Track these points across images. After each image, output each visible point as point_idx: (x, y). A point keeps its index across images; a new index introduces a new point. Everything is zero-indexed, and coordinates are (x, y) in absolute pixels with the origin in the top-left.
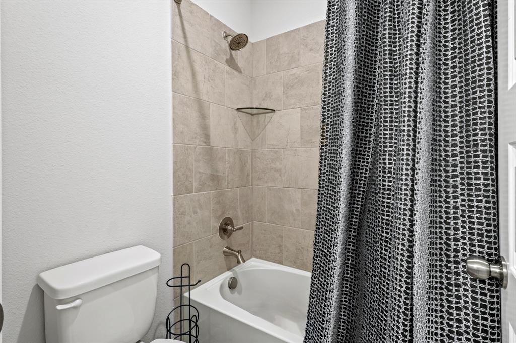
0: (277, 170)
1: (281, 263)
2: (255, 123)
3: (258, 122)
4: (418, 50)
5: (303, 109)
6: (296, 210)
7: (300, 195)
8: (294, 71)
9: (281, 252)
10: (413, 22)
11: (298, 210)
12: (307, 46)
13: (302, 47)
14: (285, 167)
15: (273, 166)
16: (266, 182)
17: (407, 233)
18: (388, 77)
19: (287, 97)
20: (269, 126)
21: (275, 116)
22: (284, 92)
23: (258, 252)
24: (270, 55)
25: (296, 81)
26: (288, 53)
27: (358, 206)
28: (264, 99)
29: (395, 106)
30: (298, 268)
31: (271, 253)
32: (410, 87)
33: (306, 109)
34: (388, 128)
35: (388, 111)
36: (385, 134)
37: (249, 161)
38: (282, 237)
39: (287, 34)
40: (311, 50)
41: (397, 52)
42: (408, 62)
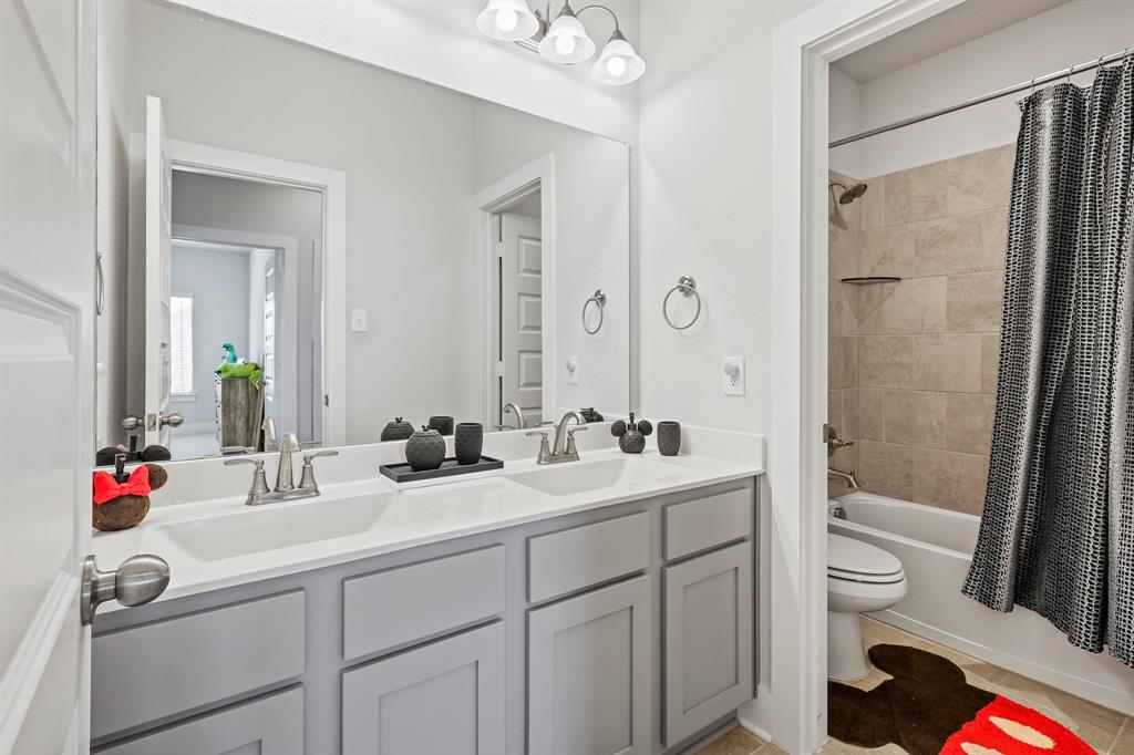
0: (901, 365)
1: (909, 499)
2: (864, 297)
3: (869, 296)
4: (1119, 254)
5: (950, 278)
6: (938, 423)
7: (945, 402)
8: (936, 222)
9: (910, 484)
10: (1114, 228)
11: (941, 424)
12: (959, 186)
13: (951, 187)
14: (919, 362)
15: (897, 359)
16: (883, 382)
17: (1103, 417)
18: (1087, 273)
19: (922, 260)
20: (889, 303)
21: (899, 288)
22: (916, 253)
23: (867, 484)
24: (892, 198)
25: (939, 236)
26: (925, 197)
27: (1049, 402)
28: (880, 263)
29: (1095, 300)
30: (940, 506)
31: (893, 486)
32: (1110, 288)
33: (957, 278)
34: (1087, 322)
35: (1088, 306)
36: (1083, 328)
37: (855, 353)
38: (911, 463)
39: (923, 170)
40: (967, 192)
41: (1099, 248)
42: (1108, 265)
